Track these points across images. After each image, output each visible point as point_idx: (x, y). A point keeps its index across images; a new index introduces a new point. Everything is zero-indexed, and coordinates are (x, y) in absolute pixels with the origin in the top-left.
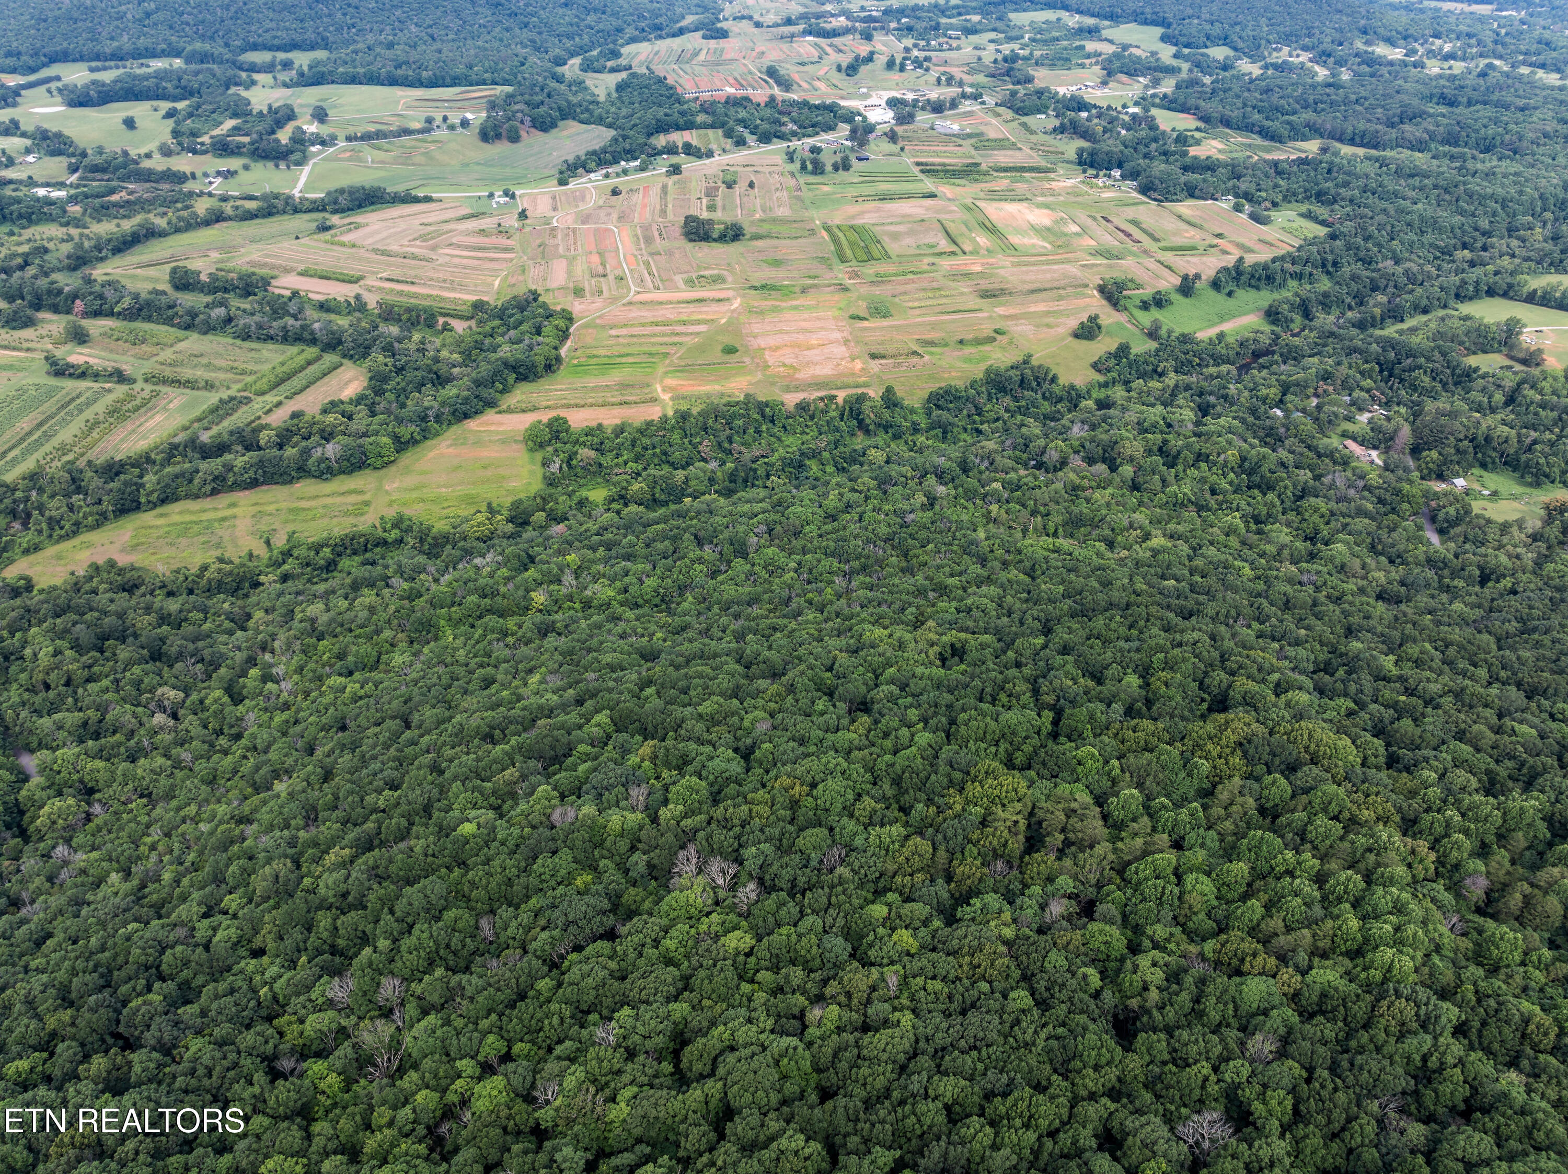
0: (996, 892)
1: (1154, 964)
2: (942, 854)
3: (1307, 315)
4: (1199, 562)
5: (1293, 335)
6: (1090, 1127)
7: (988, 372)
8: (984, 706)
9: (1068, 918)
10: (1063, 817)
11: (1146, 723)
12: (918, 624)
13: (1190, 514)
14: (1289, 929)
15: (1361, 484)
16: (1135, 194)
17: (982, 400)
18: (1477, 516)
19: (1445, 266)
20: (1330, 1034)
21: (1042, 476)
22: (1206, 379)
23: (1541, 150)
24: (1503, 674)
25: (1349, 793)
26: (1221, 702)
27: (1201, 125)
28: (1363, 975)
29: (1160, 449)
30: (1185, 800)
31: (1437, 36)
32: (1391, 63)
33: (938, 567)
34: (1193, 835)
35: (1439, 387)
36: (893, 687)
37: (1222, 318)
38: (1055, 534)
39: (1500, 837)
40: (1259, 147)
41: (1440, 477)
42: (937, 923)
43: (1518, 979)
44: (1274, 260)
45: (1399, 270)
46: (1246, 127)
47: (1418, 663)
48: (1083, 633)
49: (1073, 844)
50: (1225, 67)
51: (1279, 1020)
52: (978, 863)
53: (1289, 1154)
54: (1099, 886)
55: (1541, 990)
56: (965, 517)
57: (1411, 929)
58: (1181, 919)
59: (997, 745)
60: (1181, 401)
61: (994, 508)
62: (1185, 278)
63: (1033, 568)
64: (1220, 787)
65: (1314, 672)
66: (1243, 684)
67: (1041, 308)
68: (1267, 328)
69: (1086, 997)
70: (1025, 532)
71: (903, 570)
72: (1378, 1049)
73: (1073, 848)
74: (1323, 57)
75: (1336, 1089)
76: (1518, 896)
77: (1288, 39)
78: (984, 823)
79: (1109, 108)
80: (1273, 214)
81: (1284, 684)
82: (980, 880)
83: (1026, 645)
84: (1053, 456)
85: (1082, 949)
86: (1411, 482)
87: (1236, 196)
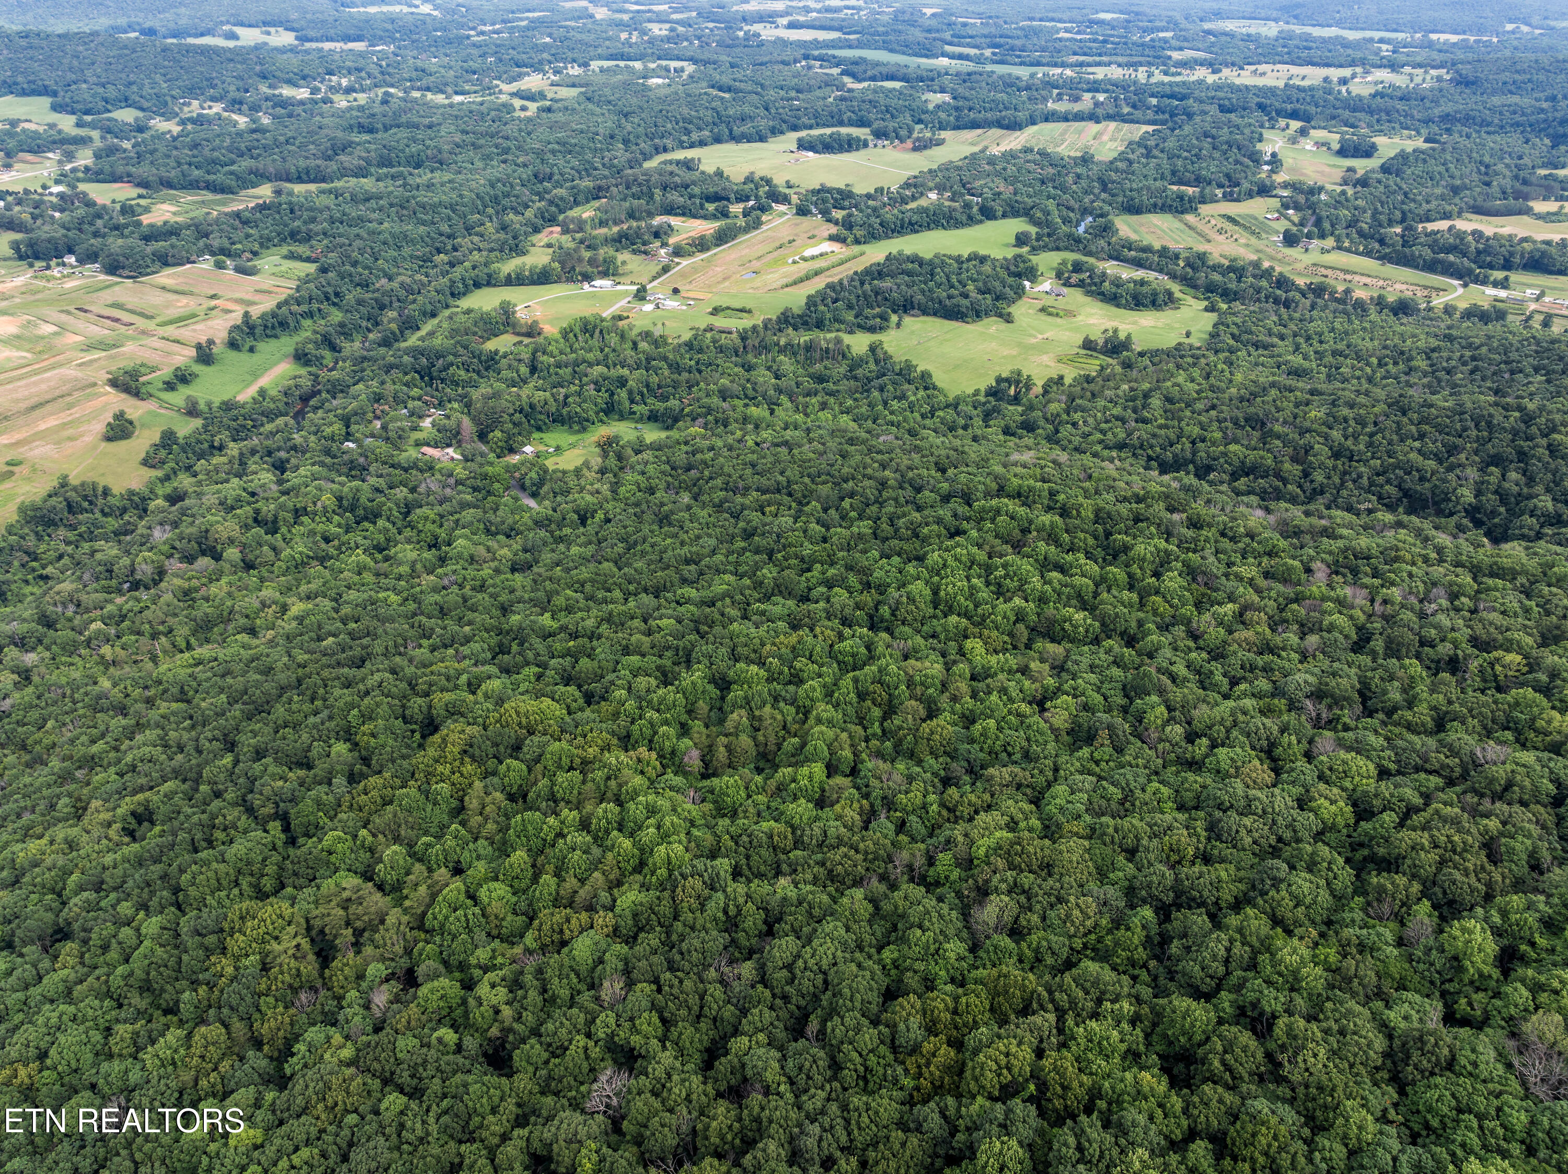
0: (314, 1024)
1: (493, 986)
2: (238, 1027)
3: (334, 348)
4: (346, 610)
5: (331, 370)
6: (517, 1165)
7: (22, 510)
8: (203, 855)
9: (397, 1000)
10: (341, 912)
11: (373, 780)
12: (79, 811)
13: (316, 569)
14: (582, 881)
15: (452, 481)
16: (102, 277)
17: (31, 541)
18: (554, 471)
19: (432, 272)
20: (655, 942)
21: (144, 595)
22: (267, 438)
23: (459, 158)
24: (631, 588)
25: (570, 742)
26: (430, 724)
27: (143, 191)
28: (654, 879)
29: (256, 520)
30: (443, 827)
31: (331, 73)
32: (302, 103)
33: (72, 741)
34: (466, 854)
35: (475, 376)
36: (85, 894)
37: (255, 375)
38: (189, 647)
39: (689, 712)
40: (213, 202)
41: (512, 451)
42: (270, 1096)
43: (751, 810)
44: (279, 306)
45: (395, 285)
46: (193, 185)
47: (569, 610)
48: (268, 730)
49: (364, 930)
50: (141, 129)
51: (614, 959)
52: (281, 1009)
53: (676, 1058)
54: (408, 952)
55: (768, 808)
56: (76, 675)
57: (667, 821)
58: (495, 932)
59: (237, 884)
60: (253, 467)
61: (106, 650)
62: (199, 347)
63: (182, 691)
64: (467, 798)
65: (493, 658)
66: (440, 699)
67: (52, 422)
68: (303, 371)
69: (451, 1057)
70: (154, 659)
71: (28, 765)
72: (693, 928)
73: (366, 934)
74: (235, 105)
75: (681, 982)
76: (722, 749)
77: (193, 91)
78: (265, 968)
79: (27, 192)
80: (257, 263)
81: (474, 681)
82: (292, 1024)
83: (215, 770)
84: (145, 570)
85: (424, 1018)
86: (491, 464)
87: (213, 254)
